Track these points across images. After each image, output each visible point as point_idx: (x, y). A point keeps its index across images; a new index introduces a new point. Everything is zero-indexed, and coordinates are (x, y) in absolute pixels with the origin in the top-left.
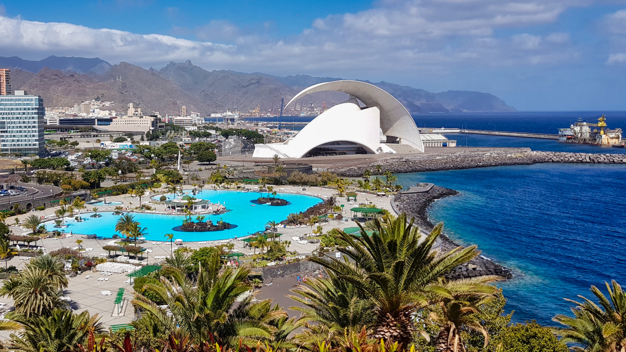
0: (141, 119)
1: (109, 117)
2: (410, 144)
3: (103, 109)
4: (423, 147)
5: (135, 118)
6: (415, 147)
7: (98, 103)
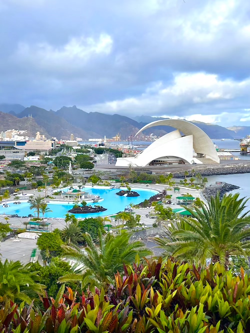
0: (45, 142)
1: (24, 140)
2: (211, 158)
3: (20, 135)
4: (219, 160)
5: (41, 141)
6: (214, 160)
7: (17, 131)
